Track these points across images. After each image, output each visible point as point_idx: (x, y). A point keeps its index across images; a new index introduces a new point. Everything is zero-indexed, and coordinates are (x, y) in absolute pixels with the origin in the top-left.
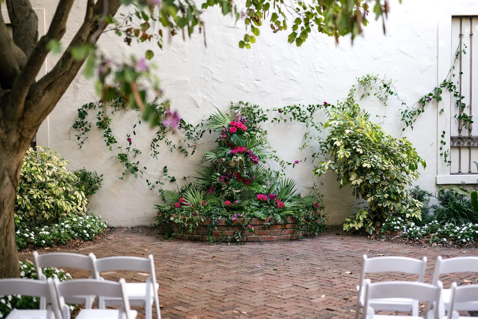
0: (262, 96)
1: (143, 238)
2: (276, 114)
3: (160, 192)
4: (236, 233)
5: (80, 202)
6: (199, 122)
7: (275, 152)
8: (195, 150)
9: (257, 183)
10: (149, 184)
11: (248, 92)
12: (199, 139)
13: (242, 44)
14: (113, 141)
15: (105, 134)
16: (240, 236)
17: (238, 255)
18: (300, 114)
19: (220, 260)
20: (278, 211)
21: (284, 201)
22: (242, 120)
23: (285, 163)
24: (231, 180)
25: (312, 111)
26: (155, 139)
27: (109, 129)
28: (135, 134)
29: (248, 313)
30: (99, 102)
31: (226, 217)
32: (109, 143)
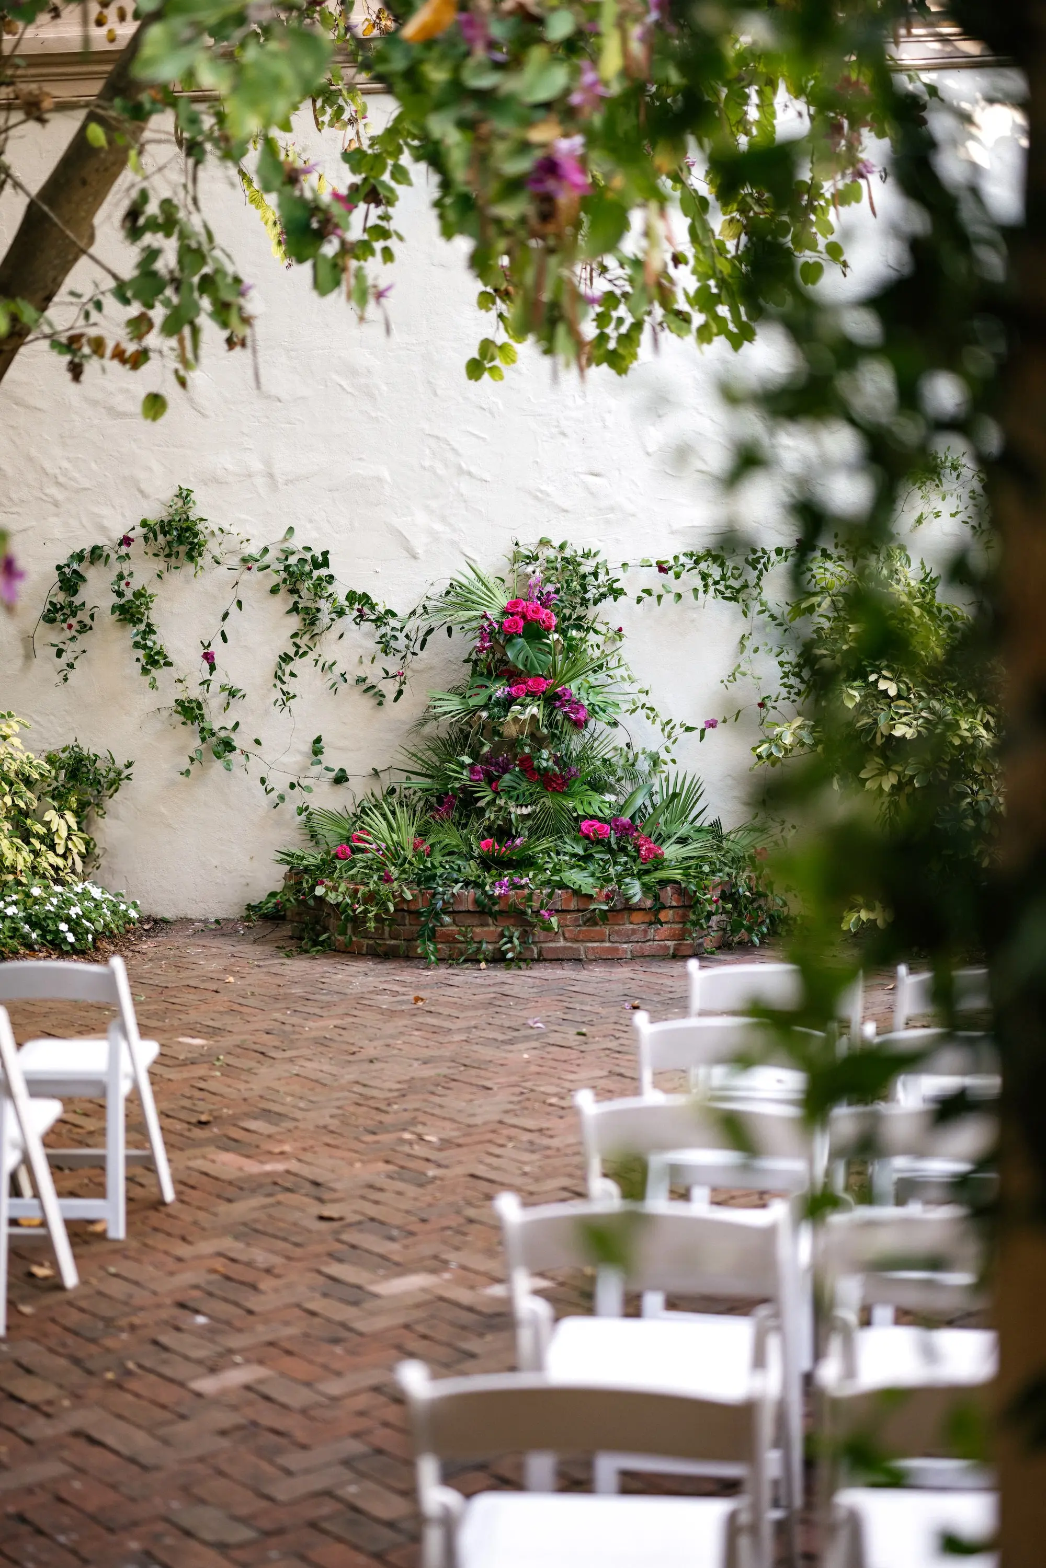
0: (608, 522)
1: (240, 948)
2: (651, 578)
3: (300, 814)
4: (507, 933)
5: (62, 842)
6: (415, 602)
7: (647, 693)
8: (404, 687)
9: (586, 787)
10: (268, 792)
11: (566, 511)
12: (414, 654)
13: (475, 369)
14: (162, 662)
15: (138, 638)
16: (516, 942)
17: (493, 995)
18: (723, 577)
19: (432, 1009)
20: (640, 870)
21: (664, 841)
22: (542, 595)
23: (678, 726)
24: (507, 777)
25: (760, 566)
26: (285, 654)
27: (149, 625)
28: (225, 640)
29: (441, 1140)
30: (120, 545)
31: (478, 885)
32: (149, 667)
